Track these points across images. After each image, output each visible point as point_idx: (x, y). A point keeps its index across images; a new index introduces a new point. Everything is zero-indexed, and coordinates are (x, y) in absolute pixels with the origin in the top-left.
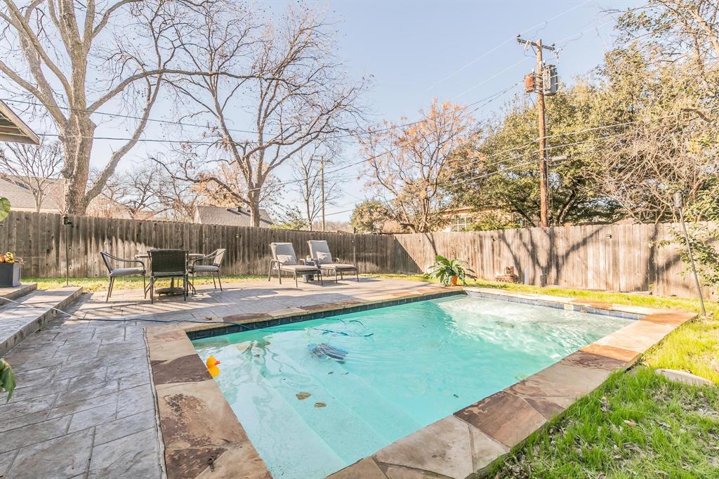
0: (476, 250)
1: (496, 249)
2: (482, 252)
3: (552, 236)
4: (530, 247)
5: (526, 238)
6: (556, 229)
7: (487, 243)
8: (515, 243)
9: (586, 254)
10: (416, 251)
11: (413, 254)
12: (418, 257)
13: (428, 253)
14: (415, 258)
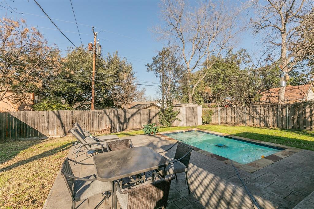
3: (125, 112)
8: (111, 115)
10: (37, 123)
11: (34, 124)
12: (40, 126)
13: (51, 123)
14: (36, 127)
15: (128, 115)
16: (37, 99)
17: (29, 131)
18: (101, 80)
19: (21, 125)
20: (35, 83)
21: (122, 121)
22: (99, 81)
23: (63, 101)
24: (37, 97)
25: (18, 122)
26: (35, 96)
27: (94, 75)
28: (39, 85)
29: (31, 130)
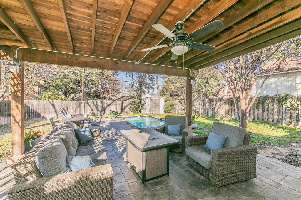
0: (78, 107)
1: (86, 107)
2: (80, 108)
3: (103, 103)
4: (96, 106)
5: (95, 103)
6: (104, 101)
7: (82, 105)
8: (92, 105)
9: (111, 107)
10: (41, 108)
11: (39, 110)
12: (42, 111)
13: (50, 109)
14: (40, 111)
15: (105, 105)
16: (39, 90)
17: (35, 114)
18: (89, 77)
19: (29, 109)
20: (39, 81)
21: (100, 109)
22: (88, 78)
23: (61, 93)
24: (39, 89)
25: (28, 107)
26: (38, 88)
27: (83, 73)
28: (42, 82)
29: (36, 113)
